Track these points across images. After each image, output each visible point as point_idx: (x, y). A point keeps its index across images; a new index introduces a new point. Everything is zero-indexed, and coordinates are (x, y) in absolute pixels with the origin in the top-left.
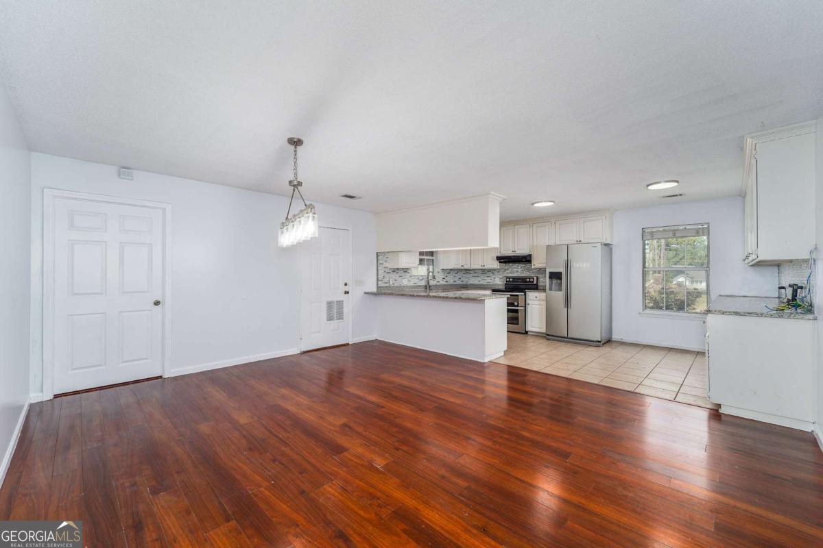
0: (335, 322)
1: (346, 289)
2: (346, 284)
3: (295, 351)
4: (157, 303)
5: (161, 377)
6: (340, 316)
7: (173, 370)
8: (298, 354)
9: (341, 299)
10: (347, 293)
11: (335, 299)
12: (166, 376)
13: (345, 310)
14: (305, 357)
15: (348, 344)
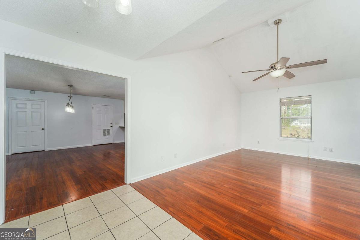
0: (107, 136)
1: (111, 125)
2: (111, 124)
3: (91, 145)
4: (43, 129)
5: (44, 151)
6: (109, 134)
7: (48, 149)
8: (92, 146)
9: (109, 129)
10: (111, 127)
11: (107, 128)
12: (45, 150)
13: (111, 132)
14: (94, 147)
15: (112, 144)
